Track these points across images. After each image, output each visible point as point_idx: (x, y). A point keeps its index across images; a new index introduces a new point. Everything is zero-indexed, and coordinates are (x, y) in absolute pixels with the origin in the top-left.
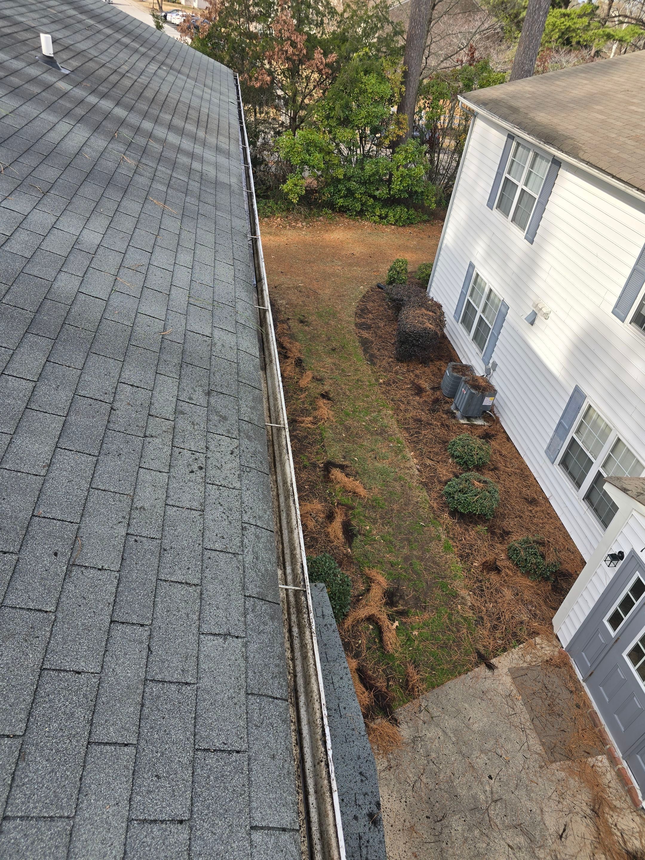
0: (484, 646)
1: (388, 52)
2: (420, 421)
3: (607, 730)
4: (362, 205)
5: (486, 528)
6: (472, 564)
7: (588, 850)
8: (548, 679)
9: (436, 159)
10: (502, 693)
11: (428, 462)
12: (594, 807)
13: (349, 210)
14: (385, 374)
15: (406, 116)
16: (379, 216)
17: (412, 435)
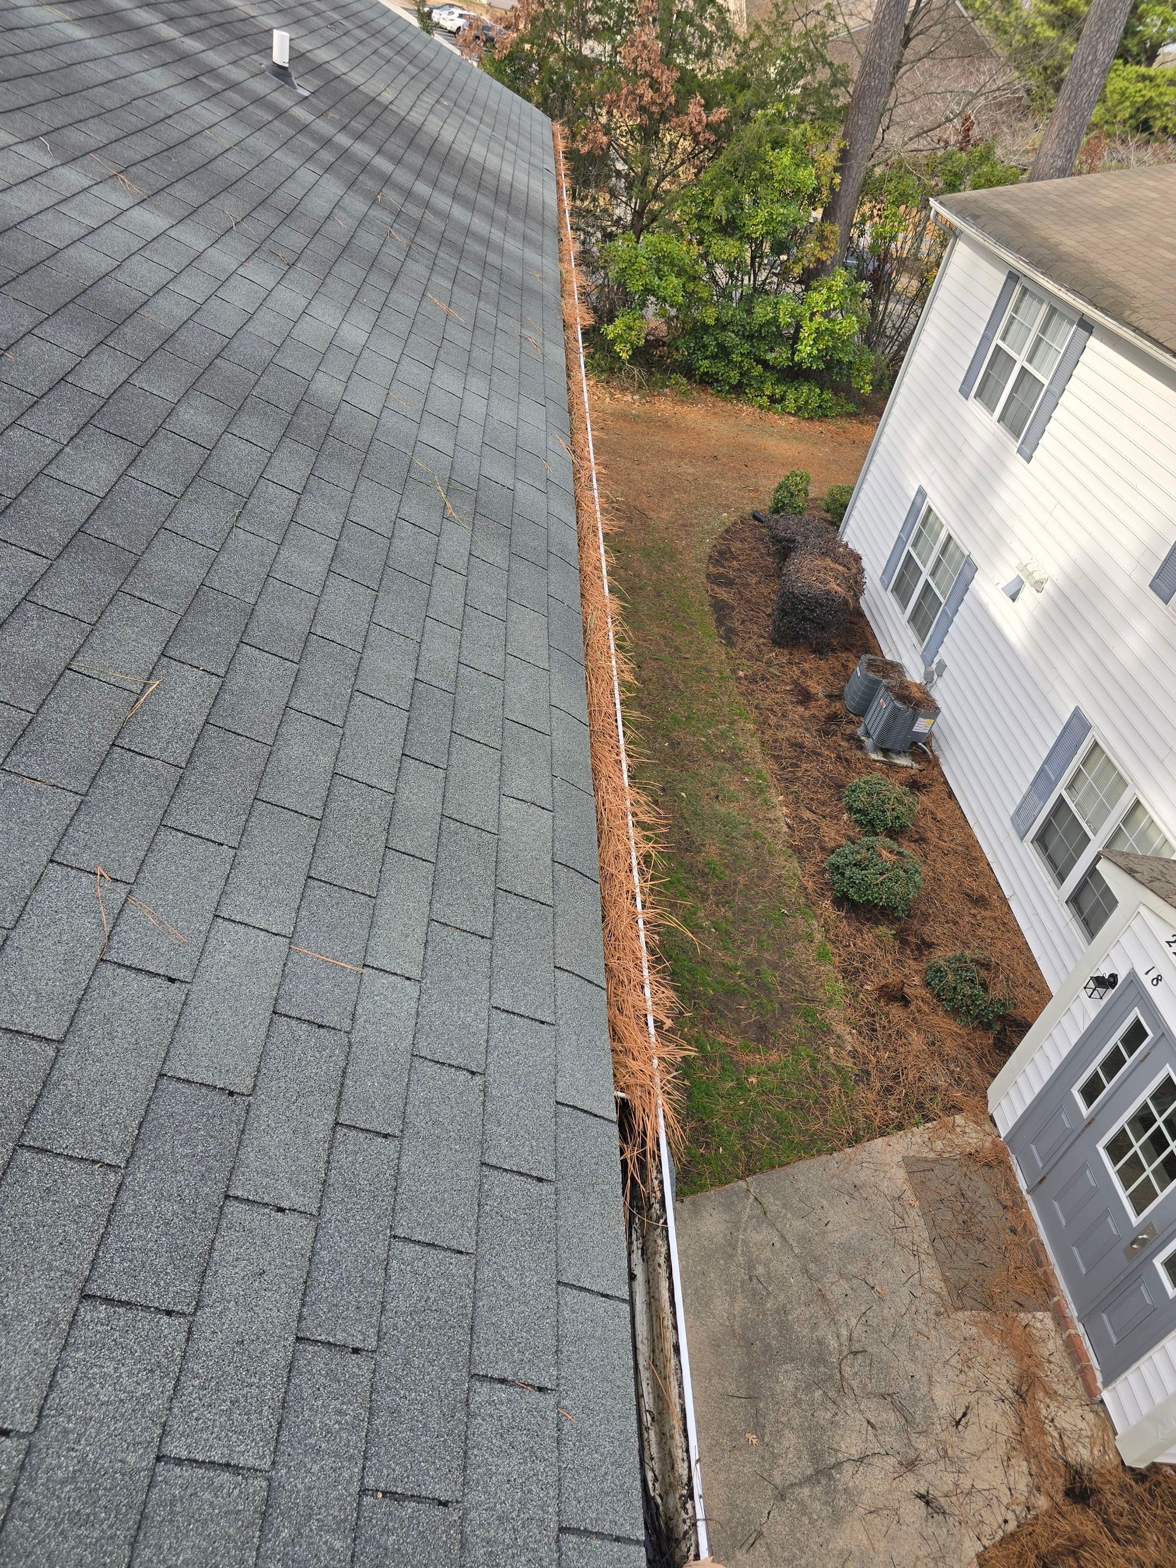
0: (866, 1117)
1: (819, 114)
2: (801, 746)
3: (1058, 1272)
4: (742, 375)
5: (893, 932)
6: (862, 986)
7: (1001, 1449)
8: (967, 1181)
9: (881, 307)
10: (886, 1192)
11: (807, 815)
12: (1020, 1388)
13: (717, 381)
14: (749, 663)
15: (836, 228)
16: (769, 397)
17: (784, 768)
